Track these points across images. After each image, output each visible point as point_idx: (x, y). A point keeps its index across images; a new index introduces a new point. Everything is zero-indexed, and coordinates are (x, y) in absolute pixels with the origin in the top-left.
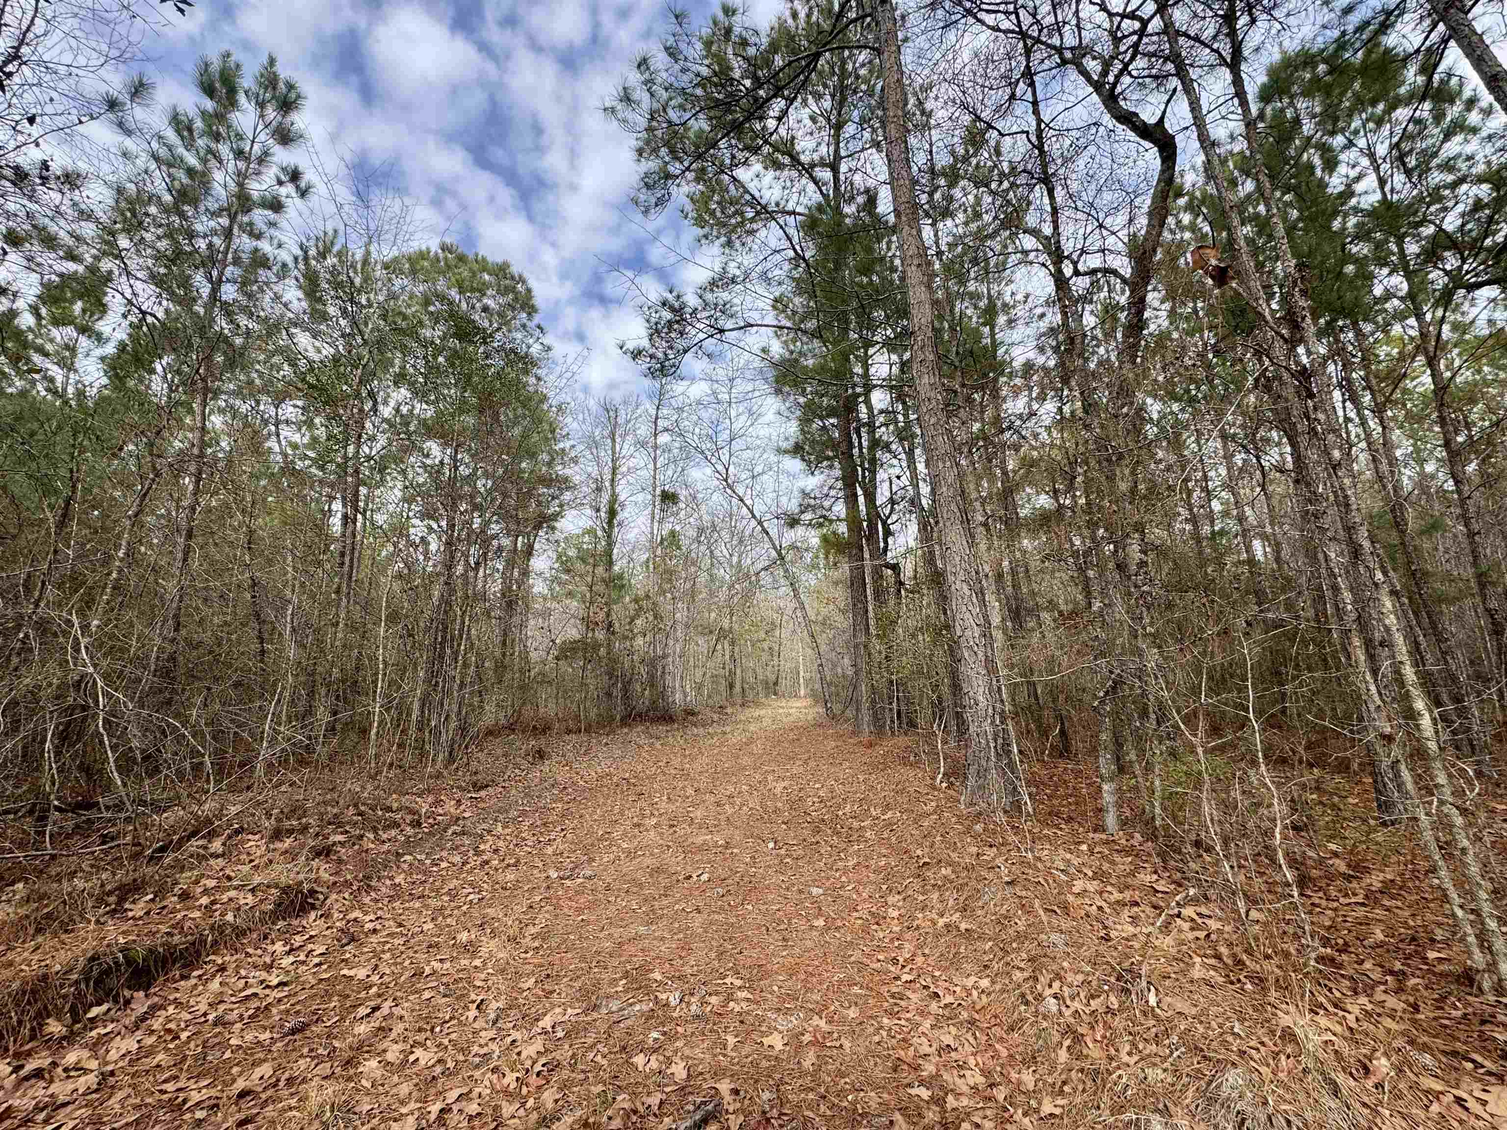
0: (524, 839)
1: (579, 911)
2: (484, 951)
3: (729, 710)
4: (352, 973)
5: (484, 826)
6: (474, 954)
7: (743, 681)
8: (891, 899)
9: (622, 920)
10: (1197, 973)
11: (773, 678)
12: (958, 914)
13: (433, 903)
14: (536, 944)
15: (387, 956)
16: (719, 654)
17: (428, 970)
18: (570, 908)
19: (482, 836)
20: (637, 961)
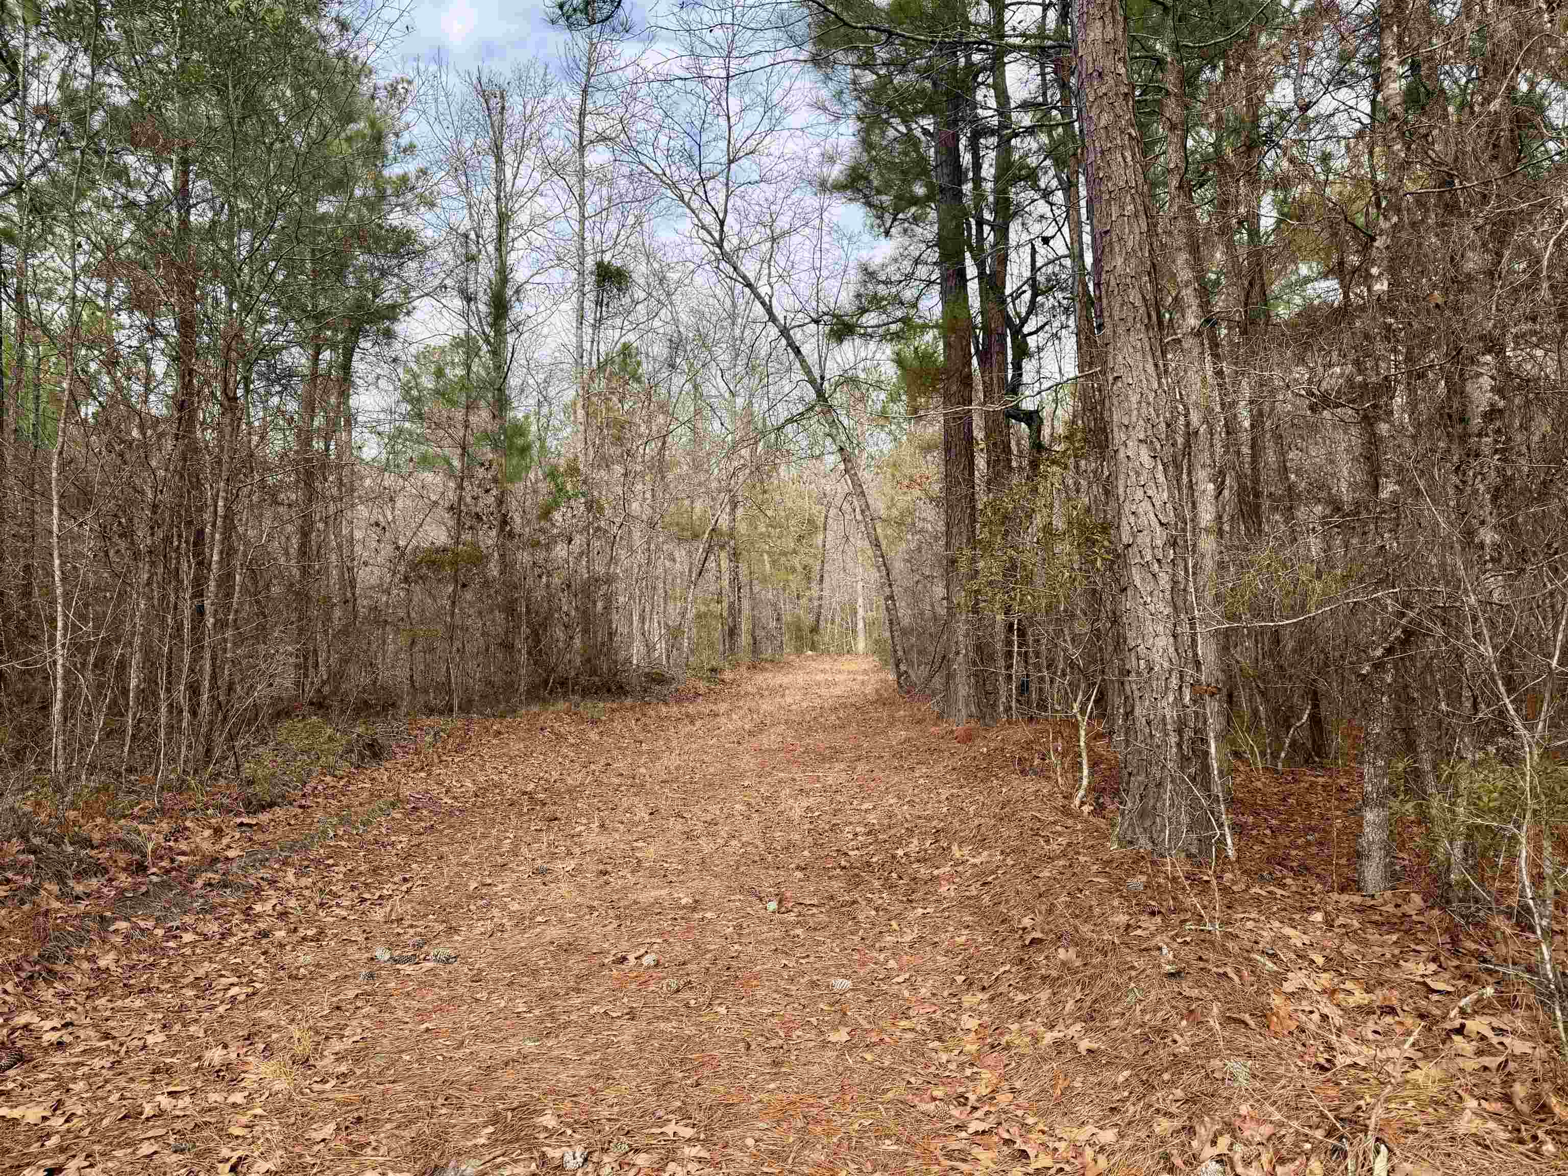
0: (336, 895)
1: (422, 1015)
2: (250, 1080)
3: (728, 676)
4: (16, 1113)
5: (264, 873)
6: (234, 1083)
7: (755, 623)
8: (968, 1000)
9: (498, 1029)
10: (1467, 1123)
11: (808, 620)
12: (1078, 1026)
13: (166, 1000)
14: (343, 1068)
15: (80, 1086)
16: (710, 576)
17: (148, 1110)
18: (407, 1010)
19: (258, 890)
20: (514, 1097)
